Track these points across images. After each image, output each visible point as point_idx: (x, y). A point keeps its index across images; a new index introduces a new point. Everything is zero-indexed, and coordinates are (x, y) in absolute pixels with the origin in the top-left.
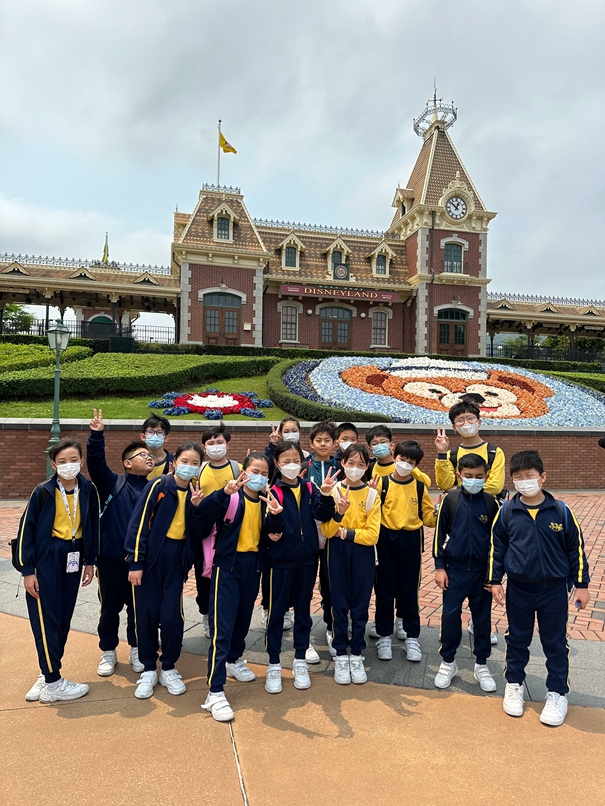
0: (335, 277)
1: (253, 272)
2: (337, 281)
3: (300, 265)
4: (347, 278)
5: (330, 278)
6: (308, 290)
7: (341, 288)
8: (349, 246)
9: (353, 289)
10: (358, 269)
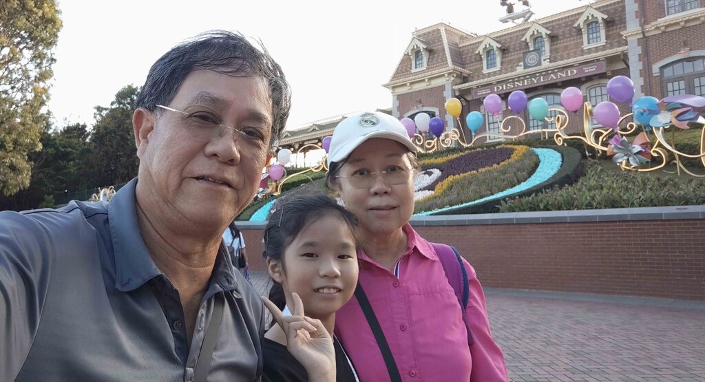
0: (526, 67)
1: (442, 88)
2: (526, 70)
3: (502, 63)
4: (539, 64)
5: (520, 70)
6: (498, 88)
7: (533, 75)
8: (547, 28)
9: (546, 72)
10: (566, 47)
